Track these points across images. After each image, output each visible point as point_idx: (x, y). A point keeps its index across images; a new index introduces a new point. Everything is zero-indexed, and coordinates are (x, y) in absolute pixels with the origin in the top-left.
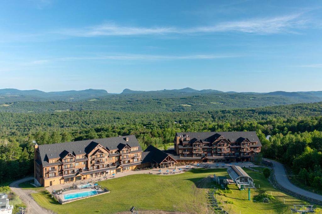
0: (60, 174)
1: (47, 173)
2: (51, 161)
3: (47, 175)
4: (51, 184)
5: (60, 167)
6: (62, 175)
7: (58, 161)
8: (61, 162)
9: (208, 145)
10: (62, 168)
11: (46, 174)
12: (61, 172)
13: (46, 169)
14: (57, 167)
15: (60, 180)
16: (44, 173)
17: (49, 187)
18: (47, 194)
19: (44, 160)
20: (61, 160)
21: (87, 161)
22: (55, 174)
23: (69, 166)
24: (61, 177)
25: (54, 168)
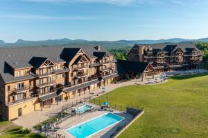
0: (32, 94)
1: (11, 95)
2: (17, 74)
3: (11, 98)
4: (20, 114)
5: (32, 82)
6: (37, 96)
7: (28, 72)
8: (33, 74)
9: (167, 54)
10: (35, 84)
11: (9, 96)
12: (35, 91)
13: (9, 87)
14: (27, 83)
15: (34, 104)
16: (7, 94)
17: (16, 119)
18: (28, 134)
19: (5, 72)
20: (33, 70)
21: (67, 73)
22: (25, 94)
23: (45, 80)
24: (35, 99)
25: (23, 84)
